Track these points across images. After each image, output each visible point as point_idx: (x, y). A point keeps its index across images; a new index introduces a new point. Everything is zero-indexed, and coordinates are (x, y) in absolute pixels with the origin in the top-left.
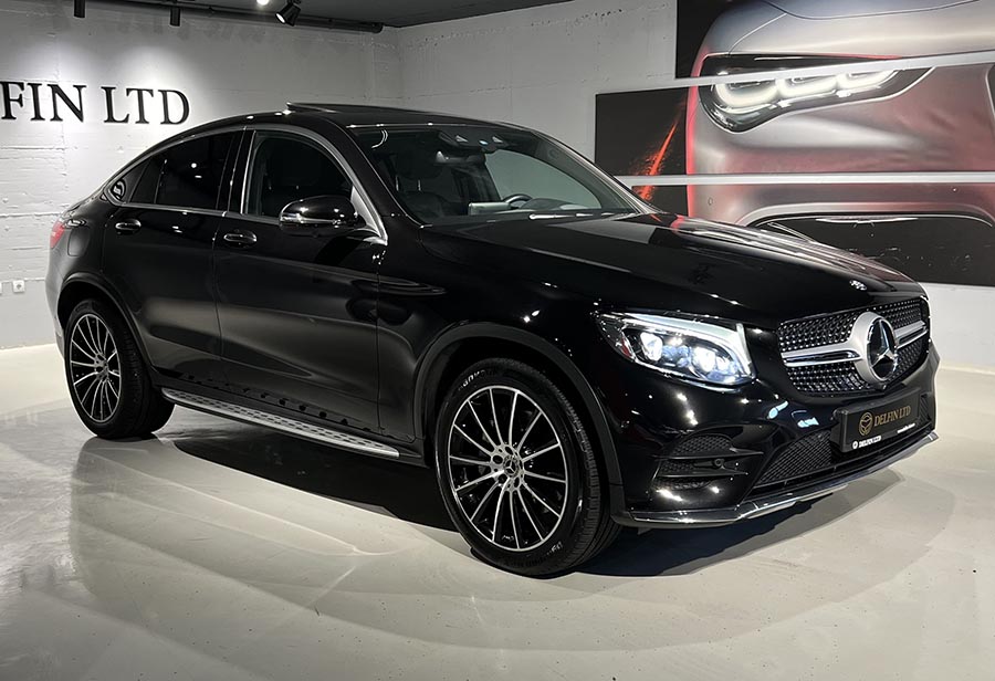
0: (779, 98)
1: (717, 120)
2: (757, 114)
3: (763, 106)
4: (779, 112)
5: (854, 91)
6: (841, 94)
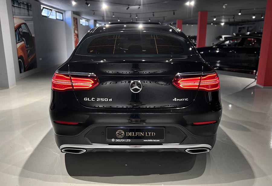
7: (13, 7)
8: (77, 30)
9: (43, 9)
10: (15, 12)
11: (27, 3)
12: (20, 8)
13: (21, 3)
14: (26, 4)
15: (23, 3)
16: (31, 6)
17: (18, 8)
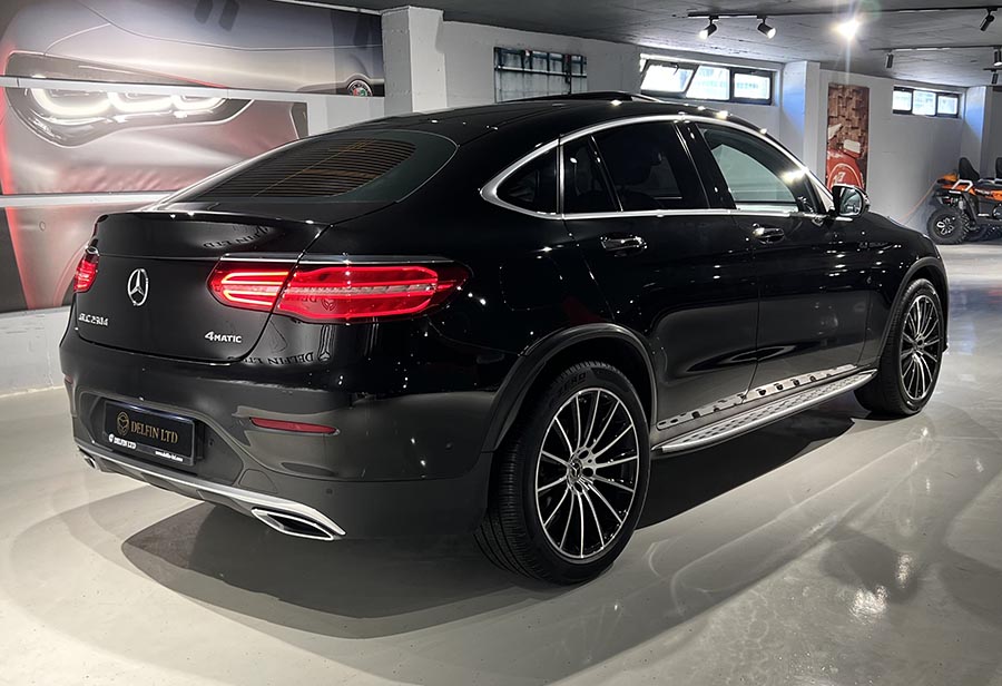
0: (113, 112)
1: (39, 130)
2: (90, 127)
3: (95, 120)
4: (116, 127)
5: (190, 113)
6: (179, 115)
7: (497, 75)
8: (863, 141)
9: (646, 67)
10: (504, 90)
11: (564, 56)
12: (531, 73)
13: (536, 56)
14: (562, 60)
15: (547, 58)
16: (582, 63)
17: (519, 75)
